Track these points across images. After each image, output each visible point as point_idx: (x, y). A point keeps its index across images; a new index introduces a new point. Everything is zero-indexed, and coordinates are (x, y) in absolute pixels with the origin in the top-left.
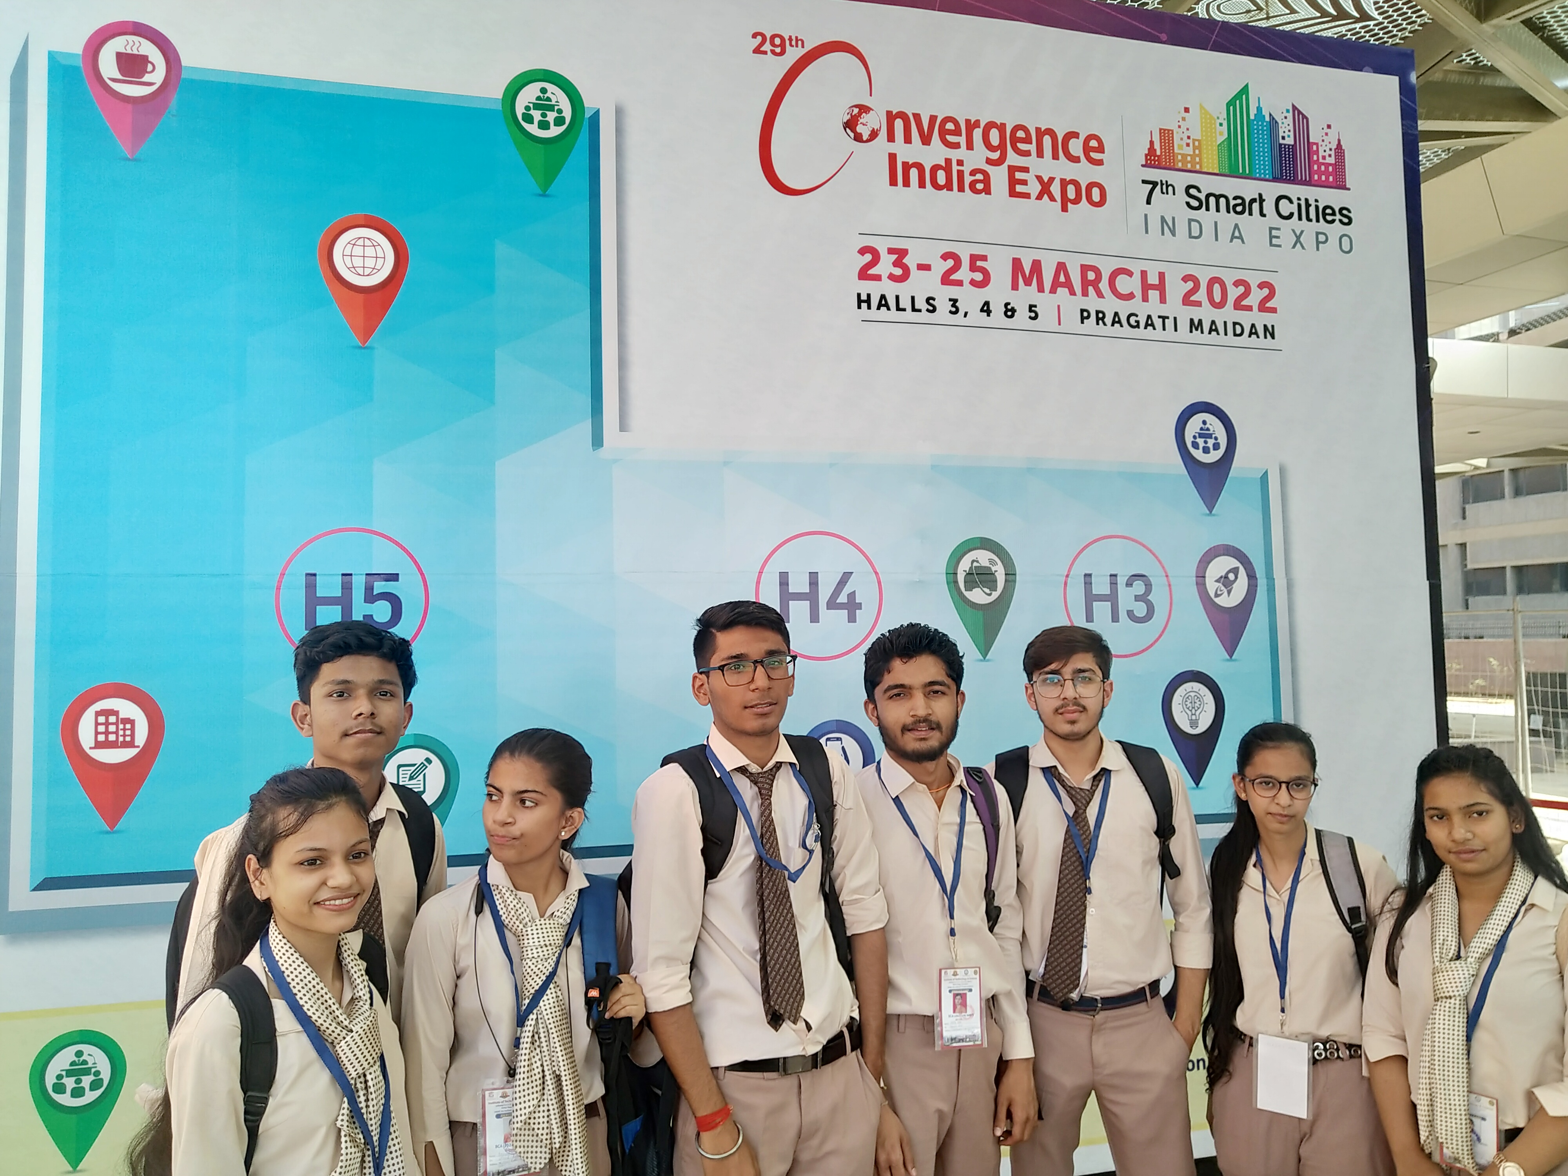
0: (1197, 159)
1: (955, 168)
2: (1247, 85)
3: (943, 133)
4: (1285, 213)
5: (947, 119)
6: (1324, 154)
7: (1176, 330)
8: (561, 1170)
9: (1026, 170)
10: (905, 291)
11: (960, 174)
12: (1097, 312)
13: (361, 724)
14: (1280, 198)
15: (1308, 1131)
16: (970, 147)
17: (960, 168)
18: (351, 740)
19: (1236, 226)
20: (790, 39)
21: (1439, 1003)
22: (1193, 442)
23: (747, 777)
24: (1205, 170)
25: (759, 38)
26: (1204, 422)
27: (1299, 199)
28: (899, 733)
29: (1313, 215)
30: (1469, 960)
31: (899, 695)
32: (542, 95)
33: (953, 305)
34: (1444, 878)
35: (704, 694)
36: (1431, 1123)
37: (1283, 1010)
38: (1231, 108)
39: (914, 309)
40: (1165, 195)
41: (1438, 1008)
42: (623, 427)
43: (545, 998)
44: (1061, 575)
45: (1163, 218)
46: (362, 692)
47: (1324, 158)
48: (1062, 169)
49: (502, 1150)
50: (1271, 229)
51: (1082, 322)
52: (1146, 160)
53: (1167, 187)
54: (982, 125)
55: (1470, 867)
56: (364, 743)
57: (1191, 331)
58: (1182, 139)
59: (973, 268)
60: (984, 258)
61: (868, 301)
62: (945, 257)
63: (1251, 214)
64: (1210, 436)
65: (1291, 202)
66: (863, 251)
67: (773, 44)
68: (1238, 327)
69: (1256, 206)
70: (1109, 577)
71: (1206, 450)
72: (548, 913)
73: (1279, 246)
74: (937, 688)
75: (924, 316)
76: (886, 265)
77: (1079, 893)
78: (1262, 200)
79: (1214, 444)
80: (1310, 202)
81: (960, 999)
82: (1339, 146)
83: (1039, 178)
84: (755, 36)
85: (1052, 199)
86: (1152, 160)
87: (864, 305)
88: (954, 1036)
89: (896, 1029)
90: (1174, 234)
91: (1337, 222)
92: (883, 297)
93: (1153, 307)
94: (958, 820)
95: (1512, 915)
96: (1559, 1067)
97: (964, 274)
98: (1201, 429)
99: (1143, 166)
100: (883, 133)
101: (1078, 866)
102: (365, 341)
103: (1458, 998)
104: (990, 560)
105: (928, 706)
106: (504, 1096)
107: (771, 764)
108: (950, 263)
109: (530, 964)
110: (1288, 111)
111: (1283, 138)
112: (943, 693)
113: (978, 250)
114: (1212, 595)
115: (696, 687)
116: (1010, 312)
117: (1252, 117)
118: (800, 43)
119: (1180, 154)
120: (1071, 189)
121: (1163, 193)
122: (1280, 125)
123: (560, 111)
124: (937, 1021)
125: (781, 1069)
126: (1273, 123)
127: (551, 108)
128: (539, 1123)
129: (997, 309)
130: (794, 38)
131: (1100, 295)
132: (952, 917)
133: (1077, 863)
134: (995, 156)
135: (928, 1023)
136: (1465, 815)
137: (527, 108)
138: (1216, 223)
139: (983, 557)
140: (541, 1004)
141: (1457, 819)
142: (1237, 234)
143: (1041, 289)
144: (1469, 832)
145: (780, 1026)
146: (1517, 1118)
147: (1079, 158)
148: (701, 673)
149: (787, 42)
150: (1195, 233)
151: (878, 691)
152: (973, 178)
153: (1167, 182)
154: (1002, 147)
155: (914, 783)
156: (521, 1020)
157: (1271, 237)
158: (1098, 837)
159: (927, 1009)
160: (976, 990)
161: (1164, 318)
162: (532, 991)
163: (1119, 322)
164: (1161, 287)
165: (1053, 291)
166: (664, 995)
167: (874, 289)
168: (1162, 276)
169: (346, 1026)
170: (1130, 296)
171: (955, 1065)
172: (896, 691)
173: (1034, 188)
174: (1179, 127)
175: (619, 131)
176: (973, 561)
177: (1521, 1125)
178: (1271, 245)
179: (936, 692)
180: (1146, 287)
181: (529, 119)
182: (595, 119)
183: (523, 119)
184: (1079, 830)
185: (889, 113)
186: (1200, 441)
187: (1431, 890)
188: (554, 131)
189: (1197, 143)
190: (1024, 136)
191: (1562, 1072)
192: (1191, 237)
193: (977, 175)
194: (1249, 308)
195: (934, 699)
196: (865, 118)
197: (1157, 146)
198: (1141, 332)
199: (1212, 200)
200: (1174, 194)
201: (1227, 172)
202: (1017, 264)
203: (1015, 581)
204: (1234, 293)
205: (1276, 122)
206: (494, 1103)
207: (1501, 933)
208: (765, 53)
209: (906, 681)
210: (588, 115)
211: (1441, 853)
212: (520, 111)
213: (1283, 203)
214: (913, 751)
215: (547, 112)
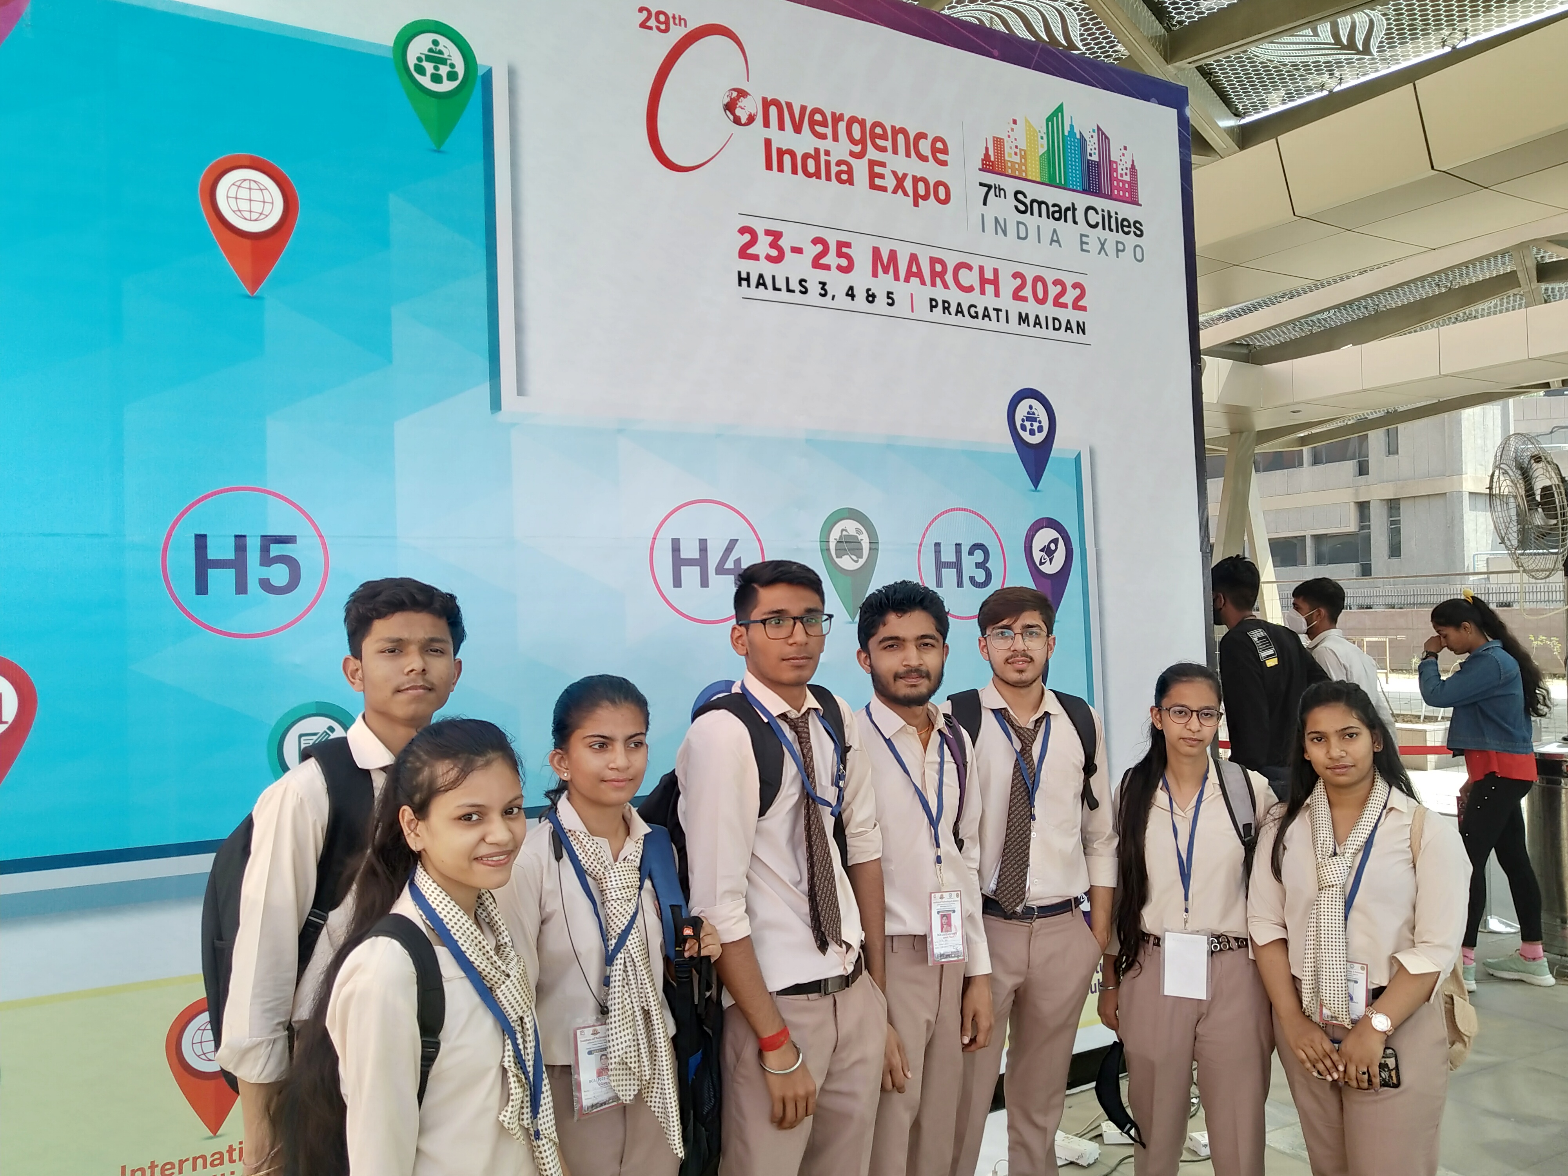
0: (1024, 168)
1: (823, 158)
2: (1061, 105)
3: (812, 123)
4: (1093, 223)
5: (816, 111)
6: (1122, 172)
7: (1007, 322)
8: (647, 1102)
9: (883, 165)
10: (780, 271)
11: (828, 163)
12: (944, 302)
13: (414, 680)
14: (1089, 208)
15: (1205, 1012)
16: (836, 138)
17: (827, 158)
18: (402, 697)
19: (1055, 231)
20: (674, 18)
21: (1323, 892)
22: (1021, 424)
23: (787, 722)
24: (1030, 178)
25: (645, 13)
26: (1031, 407)
27: (1103, 211)
28: (891, 680)
29: (1113, 226)
30: (1346, 855)
31: (892, 646)
32: (434, 47)
33: (823, 288)
34: (1319, 790)
35: (742, 645)
36: (1317, 991)
37: (1186, 911)
38: (1050, 123)
39: (789, 290)
40: (998, 198)
41: (1323, 895)
42: (521, 391)
43: (630, 937)
44: (916, 544)
45: (996, 219)
46: (413, 649)
47: (1122, 175)
48: (911, 167)
49: (595, 1085)
50: (1082, 235)
51: (931, 311)
52: (983, 164)
53: (1000, 191)
54: (846, 119)
55: (1342, 779)
56: (417, 699)
57: (1020, 324)
58: (1011, 148)
59: (840, 254)
60: (848, 245)
61: (748, 279)
62: (816, 241)
63: (1066, 221)
64: (1035, 420)
65: (1097, 213)
66: (743, 230)
67: (658, 21)
68: (1056, 322)
69: (1070, 214)
70: (954, 546)
71: (1032, 433)
72: (621, 857)
73: (1088, 251)
74: (928, 641)
75: (797, 297)
76: (762, 247)
77: (1025, 819)
78: (1074, 209)
79: (1039, 427)
80: (1112, 214)
81: (946, 918)
82: (1133, 166)
83: (894, 173)
84: (641, 10)
85: (906, 194)
86: (988, 166)
87: (744, 283)
88: (942, 952)
89: (891, 950)
90: (1005, 235)
91: (1132, 233)
92: (761, 276)
93: (988, 300)
94: (939, 760)
95: (1377, 818)
96: (1411, 937)
97: (831, 259)
98: (1028, 413)
99: (980, 170)
100: (759, 118)
101: (1025, 796)
102: (253, 291)
103: (1338, 887)
104: (857, 530)
105: (920, 658)
106: (595, 1033)
107: (803, 710)
108: (819, 248)
109: (615, 905)
110: (1094, 131)
111: (1091, 155)
112: (933, 646)
113: (844, 237)
114: (1038, 563)
115: (734, 638)
116: (871, 297)
117: (1066, 133)
118: (683, 22)
119: (1009, 161)
120: (921, 187)
121: (996, 196)
122: (1088, 143)
123: (452, 66)
124: (929, 940)
125: (823, 991)
126: (1083, 141)
127: (444, 62)
128: (631, 1057)
129: (860, 294)
130: (677, 16)
131: (946, 286)
132: (938, 846)
133: (1024, 793)
134: (857, 149)
135: (920, 942)
136: (1340, 737)
137: (419, 59)
138: (1039, 227)
139: (851, 527)
140: (628, 943)
141: (1334, 740)
142: (1055, 238)
143: (897, 278)
144: (1344, 751)
145: (827, 949)
146: (1382, 980)
147: (927, 157)
148: (741, 625)
149: (671, 20)
150: (1022, 235)
151: (873, 643)
152: (838, 168)
153: (999, 186)
154: (862, 142)
155: (904, 726)
156: (609, 960)
157: (1082, 243)
158: (1041, 770)
159: (919, 931)
160: (958, 910)
161: (998, 310)
162: (619, 931)
163: (962, 312)
164: (995, 282)
165: (907, 280)
166: (733, 927)
167: (753, 268)
168: (996, 271)
169: (504, 971)
170: (970, 289)
171: (937, 979)
172: (890, 642)
173: (890, 182)
174: (1009, 136)
175: (512, 92)
176: (843, 530)
177: (1384, 984)
178: (1082, 250)
179: (927, 645)
180: (983, 281)
181: (421, 70)
182: (487, 78)
183: (415, 70)
184: (1026, 764)
185: (764, 100)
186: (1027, 424)
187: (1308, 801)
188: (447, 86)
189: (1023, 153)
190: (881, 132)
191: (1413, 941)
192: (1019, 238)
193: (842, 166)
194: (1065, 306)
195: (925, 651)
196: (743, 102)
197: (991, 152)
198: (979, 322)
199: (1035, 205)
200: (1005, 198)
201: (1047, 181)
202: (876, 252)
203: (877, 550)
204: (1053, 291)
205: (1085, 140)
206: (586, 1041)
207: (1369, 832)
208: (650, 28)
209: (901, 633)
210: (480, 72)
211: (1319, 769)
212: (412, 62)
213: (1091, 212)
214: (905, 696)
215: (439, 65)
